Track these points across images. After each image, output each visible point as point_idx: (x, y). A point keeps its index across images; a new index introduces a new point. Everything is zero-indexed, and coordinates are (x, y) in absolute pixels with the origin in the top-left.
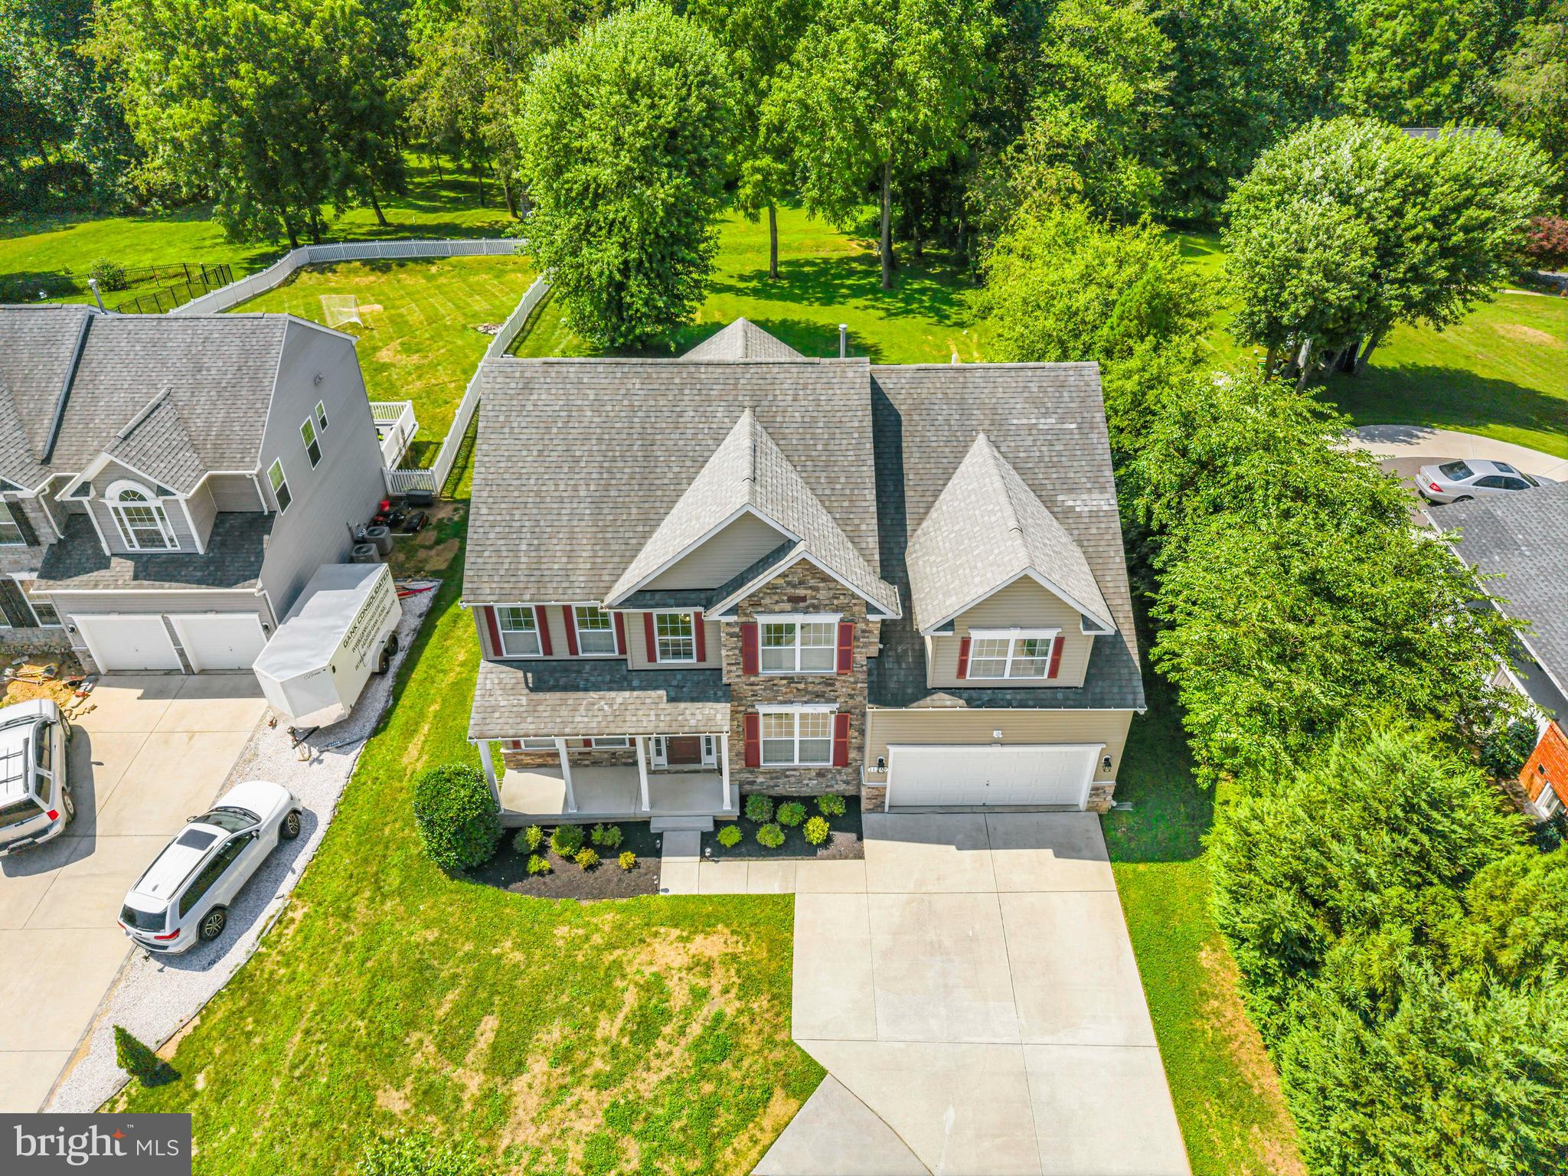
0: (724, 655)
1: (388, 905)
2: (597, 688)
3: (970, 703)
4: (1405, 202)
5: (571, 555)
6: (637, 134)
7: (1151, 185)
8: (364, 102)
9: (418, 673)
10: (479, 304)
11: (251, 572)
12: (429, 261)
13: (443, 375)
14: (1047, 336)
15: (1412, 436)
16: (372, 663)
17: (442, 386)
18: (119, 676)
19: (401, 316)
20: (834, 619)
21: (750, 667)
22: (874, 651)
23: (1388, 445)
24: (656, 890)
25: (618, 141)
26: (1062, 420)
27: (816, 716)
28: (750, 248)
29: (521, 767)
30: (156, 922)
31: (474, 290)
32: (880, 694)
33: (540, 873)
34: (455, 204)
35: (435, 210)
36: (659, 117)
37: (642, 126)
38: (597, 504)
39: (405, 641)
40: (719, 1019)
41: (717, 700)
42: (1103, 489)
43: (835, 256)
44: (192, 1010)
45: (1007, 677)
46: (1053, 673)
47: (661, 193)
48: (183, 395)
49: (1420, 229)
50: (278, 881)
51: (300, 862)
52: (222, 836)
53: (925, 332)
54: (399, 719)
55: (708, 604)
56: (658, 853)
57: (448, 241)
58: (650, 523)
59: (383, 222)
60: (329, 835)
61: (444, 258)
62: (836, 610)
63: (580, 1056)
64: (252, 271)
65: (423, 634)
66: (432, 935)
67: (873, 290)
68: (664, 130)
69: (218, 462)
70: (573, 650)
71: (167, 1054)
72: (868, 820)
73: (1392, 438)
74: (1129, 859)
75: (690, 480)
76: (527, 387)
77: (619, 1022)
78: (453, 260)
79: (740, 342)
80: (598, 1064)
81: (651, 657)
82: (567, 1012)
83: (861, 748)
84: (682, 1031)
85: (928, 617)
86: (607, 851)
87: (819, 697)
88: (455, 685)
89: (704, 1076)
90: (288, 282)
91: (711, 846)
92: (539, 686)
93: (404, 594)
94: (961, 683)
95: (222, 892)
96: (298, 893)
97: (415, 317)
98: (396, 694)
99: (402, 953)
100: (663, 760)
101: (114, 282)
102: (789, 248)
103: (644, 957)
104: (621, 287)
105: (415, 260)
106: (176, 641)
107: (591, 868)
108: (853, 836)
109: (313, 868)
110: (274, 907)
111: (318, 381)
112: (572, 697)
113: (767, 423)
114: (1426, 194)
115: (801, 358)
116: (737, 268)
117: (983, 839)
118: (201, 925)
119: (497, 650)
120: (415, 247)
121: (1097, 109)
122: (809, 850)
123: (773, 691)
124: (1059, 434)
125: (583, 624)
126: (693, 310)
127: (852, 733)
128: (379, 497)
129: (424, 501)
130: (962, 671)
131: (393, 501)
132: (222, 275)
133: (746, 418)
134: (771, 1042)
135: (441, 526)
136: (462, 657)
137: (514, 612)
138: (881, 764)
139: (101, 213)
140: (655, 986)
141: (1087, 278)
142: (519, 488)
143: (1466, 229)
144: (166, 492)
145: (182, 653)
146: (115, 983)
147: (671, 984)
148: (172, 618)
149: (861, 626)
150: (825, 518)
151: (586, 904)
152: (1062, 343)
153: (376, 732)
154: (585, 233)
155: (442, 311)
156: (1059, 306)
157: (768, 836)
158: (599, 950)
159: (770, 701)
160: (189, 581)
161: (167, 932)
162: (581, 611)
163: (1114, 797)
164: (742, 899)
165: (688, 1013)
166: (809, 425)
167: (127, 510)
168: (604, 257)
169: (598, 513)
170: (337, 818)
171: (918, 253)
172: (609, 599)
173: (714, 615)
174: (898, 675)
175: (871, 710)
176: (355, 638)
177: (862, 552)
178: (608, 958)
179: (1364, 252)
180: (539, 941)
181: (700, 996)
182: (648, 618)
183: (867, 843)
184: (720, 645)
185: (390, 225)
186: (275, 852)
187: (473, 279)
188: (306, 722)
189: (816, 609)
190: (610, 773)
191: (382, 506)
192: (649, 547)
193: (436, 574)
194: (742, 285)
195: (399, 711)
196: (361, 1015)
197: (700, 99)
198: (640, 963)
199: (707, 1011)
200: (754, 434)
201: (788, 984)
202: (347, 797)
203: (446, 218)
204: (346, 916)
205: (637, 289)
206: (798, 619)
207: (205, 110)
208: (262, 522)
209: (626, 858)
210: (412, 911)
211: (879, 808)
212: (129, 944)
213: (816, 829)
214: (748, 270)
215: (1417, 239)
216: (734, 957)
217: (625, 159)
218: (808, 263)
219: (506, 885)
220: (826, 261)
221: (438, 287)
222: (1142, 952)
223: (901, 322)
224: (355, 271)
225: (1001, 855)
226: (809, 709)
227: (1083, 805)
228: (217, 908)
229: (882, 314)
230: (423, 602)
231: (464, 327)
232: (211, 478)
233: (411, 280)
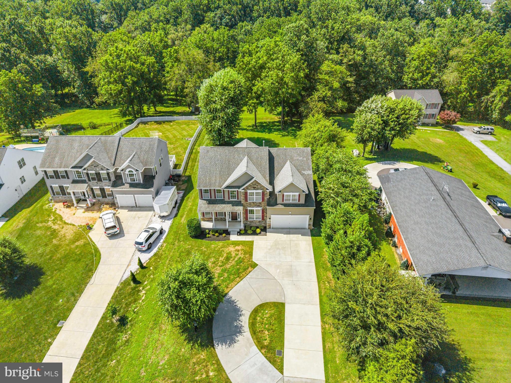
0: (242, 198)
1: (181, 243)
2: (220, 204)
3: (285, 206)
4: (390, 113)
5: (216, 180)
6: (226, 98)
7: (345, 106)
8: (156, 84)
9: (182, 207)
10: (185, 133)
11: (152, 186)
12: (171, 122)
13: (179, 149)
14: (309, 142)
15: (394, 163)
16: (173, 205)
17: (179, 152)
18: (122, 207)
19: (167, 136)
20: (261, 191)
21: (246, 200)
22: (268, 197)
23: (388, 165)
24: (229, 240)
25: (222, 100)
26: (303, 158)
27: (258, 210)
28: (250, 119)
29: (204, 221)
30: (141, 244)
31: (183, 129)
32: (269, 204)
33: (209, 237)
34: (174, 105)
35: (168, 107)
36: (230, 94)
37: (226, 97)
38: (220, 172)
39: (179, 202)
40: (240, 258)
41: (240, 206)
42: (310, 170)
43: (272, 121)
44: (148, 259)
45: (291, 202)
46: (299, 201)
47: (230, 111)
48: (139, 153)
49: (393, 120)
50: (160, 240)
51: (164, 237)
52: (151, 231)
53: (290, 140)
54: (179, 215)
55: (239, 189)
56: (230, 235)
57: (175, 117)
58: (229, 175)
59: (156, 111)
60: (168, 234)
61: (174, 121)
62: (261, 189)
63: (217, 263)
64: (127, 124)
65: (182, 200)
66: (190, 247)
67: (279, 130)
68: (231, 97)
69: (146, 165)
70: (215, 198)
71: (145, 265)
72: (267, 230)
73: (390, 164)
74: (314, 236)
75: (236, 168)
76: (208, 151)
77: (223, 258)
78: (176, 121)
79: (246, 144)
80: (220, 264)
81: (229, 199)
82: (214, 257)
83: (266, 217)
84: (234, 259)
85: (277, 190)
86: (220, 234)
87: (258, 206)
88: (190, 209)
89: (237, 265)
90: (136, 127)
91: (239, 233)
92: (209, 203)
93: (178, 193)
94: (283, 203)
95: (151, 240)
96: (164, 242)
97: (171, 136)
98: (178, 210)
99: (185, 249)
100: (230, 220)
101: (94, 127)
102: (259, 119)
103: (227, 249)
104: (220, 130)
105: (167, 121)
106: (135, 200)
107: (218, 236)
108: (265, 232)
109: (166, 238)
110: (160, 244)
111: (161, 150)
112: (215, 205)
113: (250, 158)
114: (394, 112)
115: (258, 147)
116: (247, 124)
117: (289, 233)
118: (149, 245)
119: (202, 197)
120: (166, 118)
121: (331, 89)
122: (257, 234)
123: (250, 205)
124: (303, 161)
125: (217, 193)
126: (236, 135)
127: (265, 213)
128: (169, 175)
129: (179, 176)
130: (283, 201)
131: (173, 176)
132: (121, 126)
133: (246, 157)
134: (249, 261)
135: (183, 181)
136: (190, 204)
137: (205, 190)
138: (270, 219)
139: (80, 107)
140: (230, 253)
141: (318, 130)
142: (207, 169)
143: (403, 119)
144: (138, 171)
145: (136, 203)
146: (133, 256)
147: (232, 253)
148: (135, 195)
149: (266, 193)
150: (260, 174)
151: (217, 242)
152: (312, 144)
153: (175, 217)
154: (213, 119)
155: (176, 135)
156: (312, 136)
157: (249, 232)
158: (220, 248)
159: (250, 207)
160: (140, 188)
161: (143, 245)
162: (217, 190)
163: (313, 226)
164: (245, 241)
165: (235, 257)
166: (257, 158)
167: (129, 174)
168: (218, 124)
169: (220, 173)
170: (169, 231)
171: (292, 120)
172: (222, 187)
173: (240, 190)
174: (272, 201)
175: (268, 207)
176: (171, 200)
177: (266, 180)
178: (221, 249)
179: (379, 125)
180: (209, 247)
181: (237, 255)
182: (229, 191)
183: (267, 234)
184: (241, 196)
185: (158, 111)
186: (159, 236)
187: (182, 126)
188: (162, 215)
189: (258, 189)
190: (221, 222)
191: (170, 177)
192: (229, 179)
193: (183, 190)
194: (248, 128)
195: (179, 213)
196: (179, 258)
197: (238, 90)
198: (226, 250)
199: (238, 257)
200: (247, 160)
201: (252, 253)
202: (171, 227)
203: (171, 109)
204: (174, 245)
205: (224, 131)
206: (255, 191)
207: (119, 86)
208: (153, 177)
209: (224, 235)
210: (185, 244)
211: (270, 228)
212: (134, 249)
213: (258, 231)
214: (250, 124)
215: (392, 122)
216: (243, 249)
217: (223, 103)
218: (265, 123)
219: (203, 239)
220: (269, 122)
221: (174, 128)
222: (314, 250)
223: (285, 138)
224: (152, 124)
225: (291, 235)
226: (257, 209)
227: (307, 228)
228: (150, 243)
229: (281, 136)
230: (181, 195)
231: (182, 138)
232: (145, 168)
233: (166, 126)
